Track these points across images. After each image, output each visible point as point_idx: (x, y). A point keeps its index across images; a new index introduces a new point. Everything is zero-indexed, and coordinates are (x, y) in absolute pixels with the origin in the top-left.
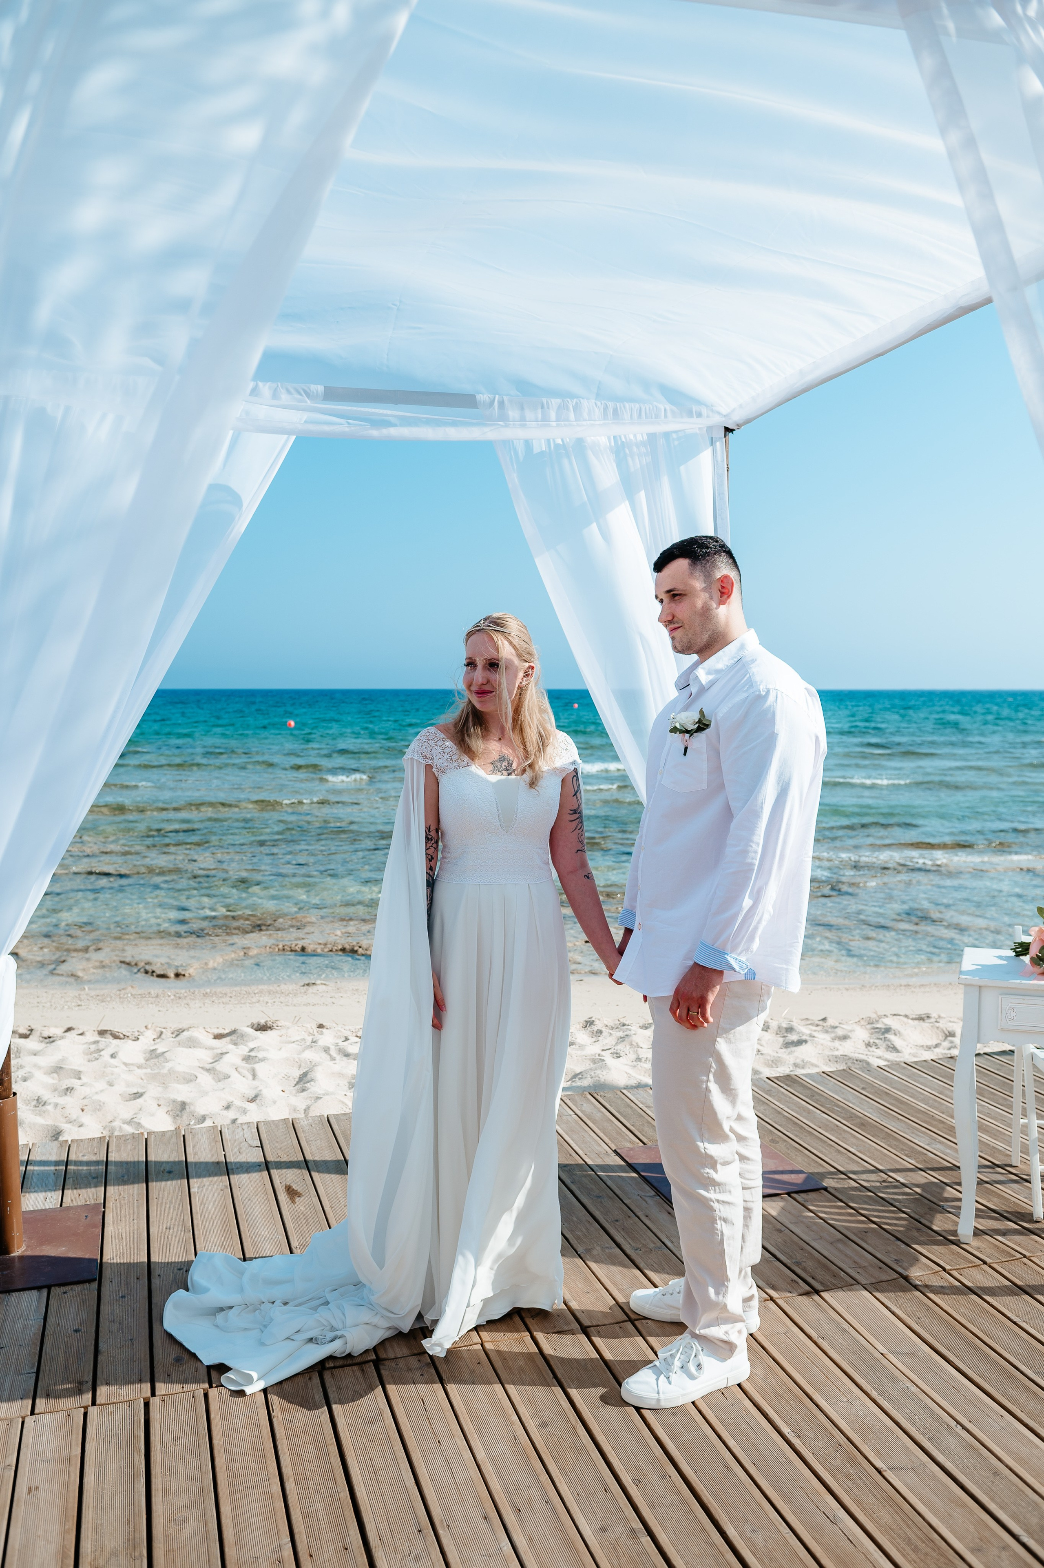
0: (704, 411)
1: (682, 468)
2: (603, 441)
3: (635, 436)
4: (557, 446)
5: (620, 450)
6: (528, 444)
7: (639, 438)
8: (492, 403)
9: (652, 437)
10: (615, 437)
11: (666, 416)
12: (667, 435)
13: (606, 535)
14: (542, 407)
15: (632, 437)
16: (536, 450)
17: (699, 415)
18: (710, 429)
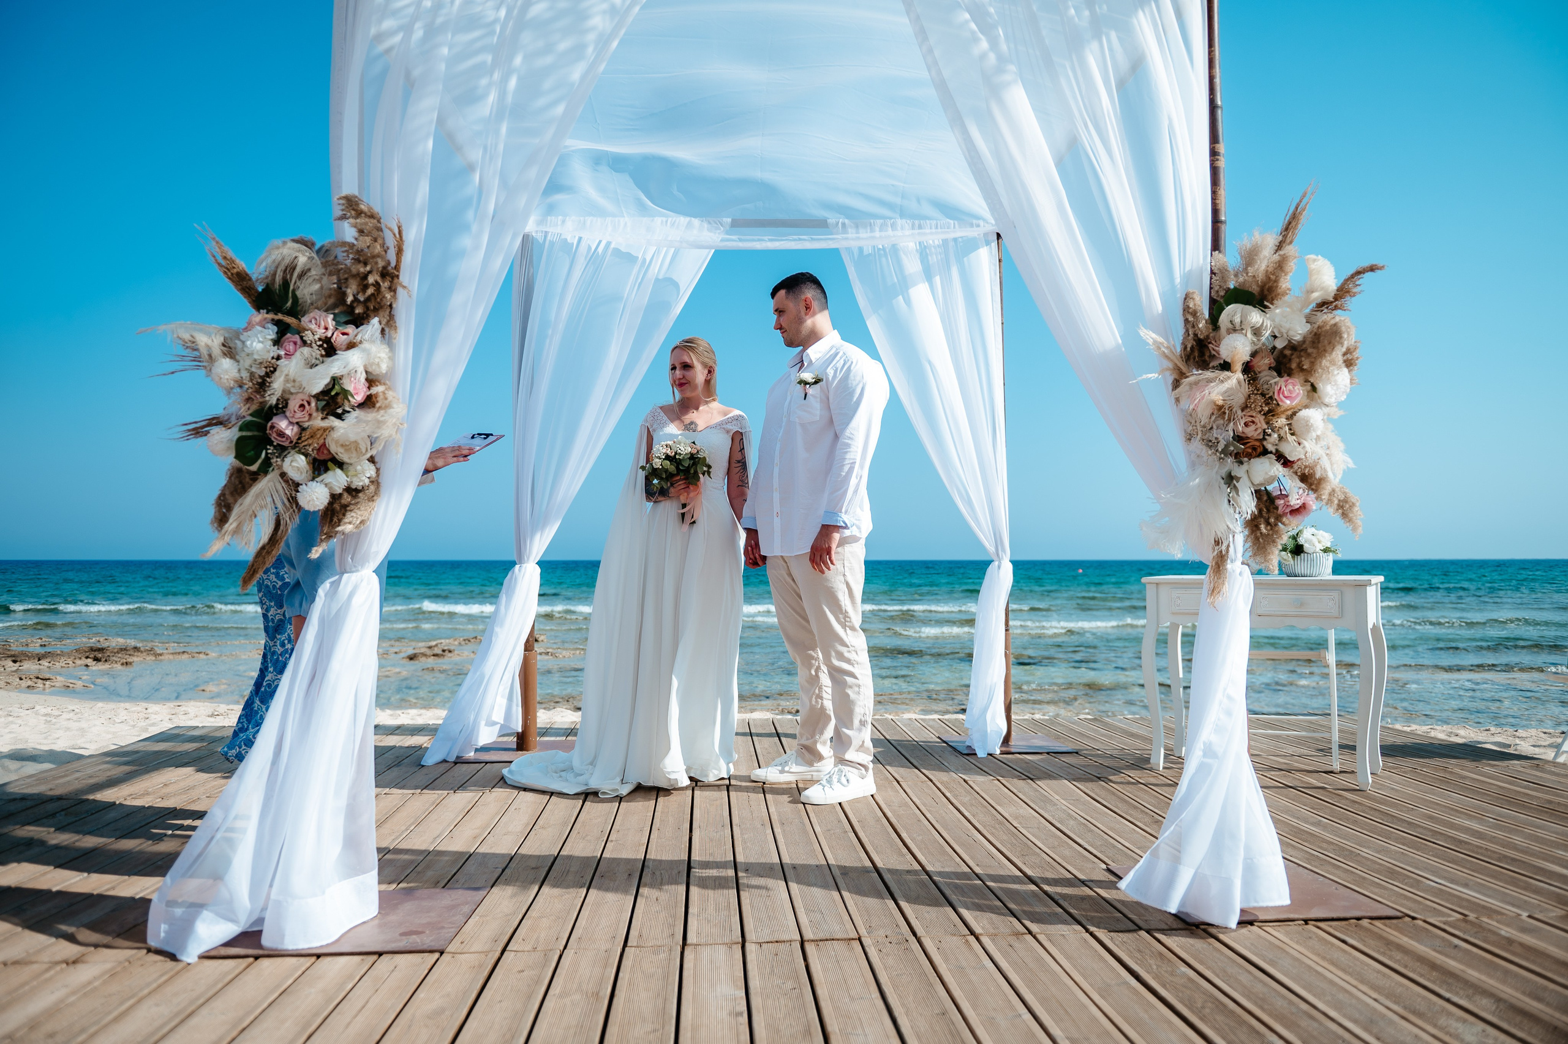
0: (981, 223)
1: (965, 259)
2: (911, 245)
3: (933, 241)
4: (879, 249)
5: (923, 252)
6: (861, 249)
7: (936, 242)
8: (837, 223)
9: (945, 242)
10: (920, 243)
11: (954, 227)
12: (955, 240)
13: (908, 302)
14: (871, 225)
15: (931, 242)
16: (865, 252)
17: (978, 226)
18: (986, 234)
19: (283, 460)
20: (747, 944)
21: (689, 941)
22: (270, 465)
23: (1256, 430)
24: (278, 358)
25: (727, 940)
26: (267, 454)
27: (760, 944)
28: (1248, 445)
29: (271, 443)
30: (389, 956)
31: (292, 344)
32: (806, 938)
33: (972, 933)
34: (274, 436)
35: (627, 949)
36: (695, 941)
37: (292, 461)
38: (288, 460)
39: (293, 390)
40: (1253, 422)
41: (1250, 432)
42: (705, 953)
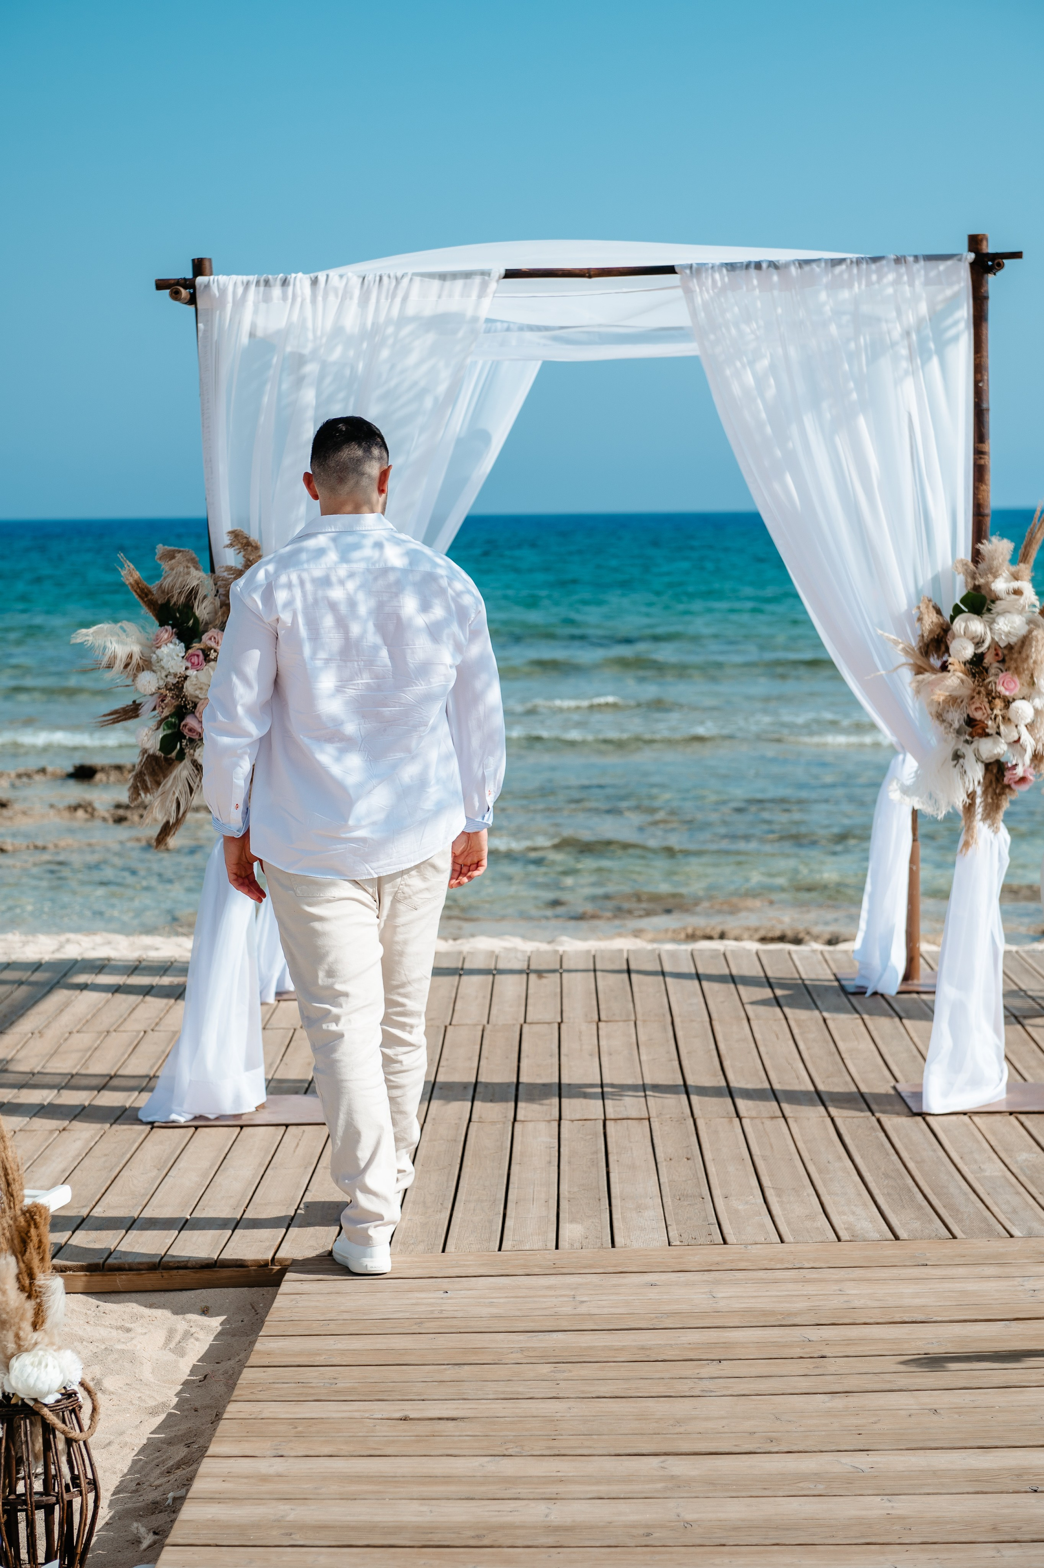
19: (195, 751)
20: (562, 1121)
21: (518, 1118)
22: (184, 754)
23: (984, 714)
24: (187, 668)
25: (547, 1119)
26: (181, 745)
27: (572, 1121)
28: (978, 726)
29: (184, 737)
30: (294, 1127)
31: (196, 657)
32: (608, 1117)
33: (738, 1115)
34: (186, 732)
35: (471, 1123)
36: (523, 1119)
37: (201, 752)
38: (198, 751)
39: (200, 696)
40: (981, 708)
41: (978, 715)
42: (530, 1126)
